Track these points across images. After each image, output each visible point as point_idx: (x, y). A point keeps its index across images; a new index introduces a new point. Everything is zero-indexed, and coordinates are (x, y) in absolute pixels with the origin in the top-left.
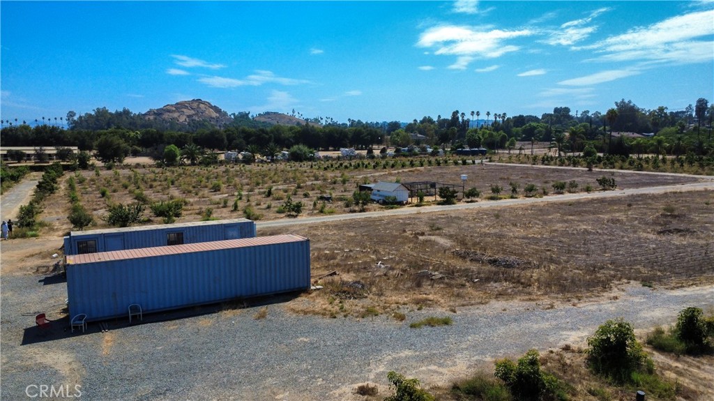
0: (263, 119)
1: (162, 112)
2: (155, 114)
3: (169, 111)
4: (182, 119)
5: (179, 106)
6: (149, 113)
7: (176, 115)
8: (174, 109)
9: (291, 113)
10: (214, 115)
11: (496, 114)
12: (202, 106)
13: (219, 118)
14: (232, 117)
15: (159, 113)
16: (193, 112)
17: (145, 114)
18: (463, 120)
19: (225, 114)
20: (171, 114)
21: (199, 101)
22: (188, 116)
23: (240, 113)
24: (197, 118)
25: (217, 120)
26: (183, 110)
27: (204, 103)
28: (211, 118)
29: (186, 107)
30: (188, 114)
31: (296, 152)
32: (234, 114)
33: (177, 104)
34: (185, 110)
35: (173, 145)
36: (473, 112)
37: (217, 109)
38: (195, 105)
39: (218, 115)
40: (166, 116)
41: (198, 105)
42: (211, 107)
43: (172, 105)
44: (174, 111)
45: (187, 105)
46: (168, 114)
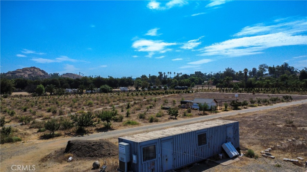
0: (65, 76)
1: (16, 72)
2: (11, 73)
3: (19, 72)
4: (26, 76)
5: (24, 70)
6: (9, 73)
7: (22, 74)
8: (22, 71)
9: (78, 74)
10: (42, 74)
12: (36, 70)
13: (44, 75)
14: (50, 75)
15: (13, 73)
16: (31, 73)
17: (6, 74)
18: (164, 76)
19: (47, 74)
20: (20, 74)
21: (34, 68)
23: (54, 73)
24: (33, 76)
25: (44, 76)
26: (26, 71)
27: (37, 69)
28: (40, 75)
29: (28, 70)
30: (29, 74)
31: (104, 88)
32: (51, 74)
33: (23, 69)
34: (27, 72)
35: (41, 85)
36: (168, 72)
37: (43, 72)
38: (32, 69)
39: (44, 74)
40: (17, 74)
41: (34, 69)
42: (40, 70)
43: (21, 70)
45: (28, 69)
46: (19, 73)
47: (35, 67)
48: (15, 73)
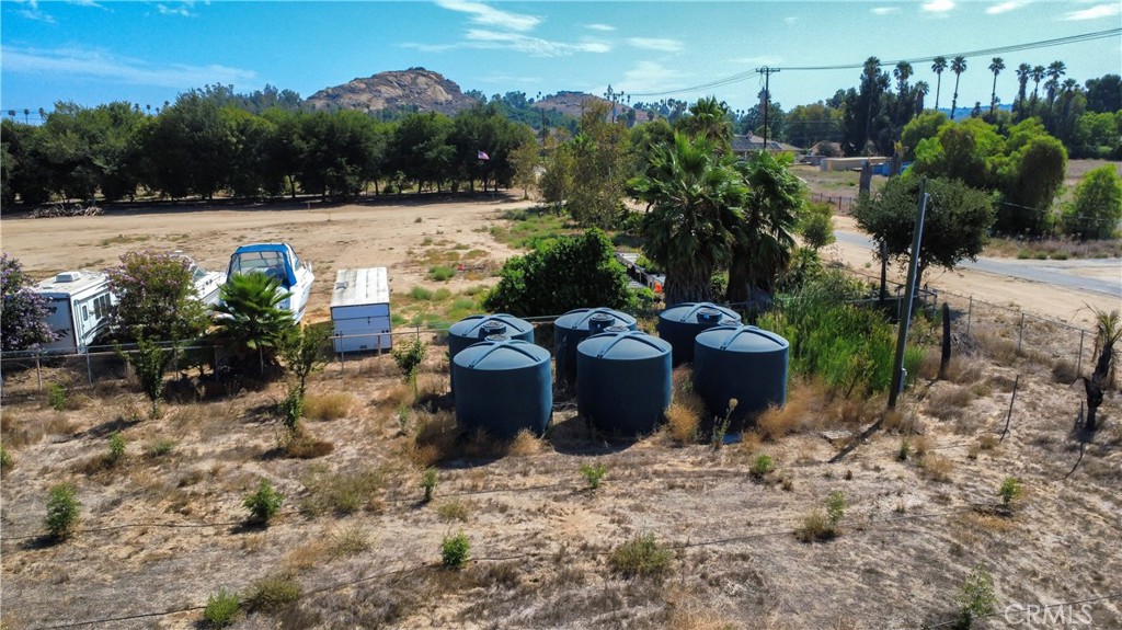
2: (328, 96)
3: (354, 91)
4: (378, 105)
5: (376, 80)
6: (318, 95)
7: (364, 98)
8: (365, 86)
10: (443, 96)
11: (1024, 68)
12: (422, 80)
13: (448, 102)
14: (490, 100)
15: (333, 95)
16: (399, 92)
20: (355, 97)
21: (420, 71)
22: (388, 100)
24: (403, 103)
26: (381, 88)
27: (427, 75)
28: (437, 103)
29: (389, 83)
30: (387, 96)
32: (496, 96)
33: (373, 77)
34: (383, 89)
37: (451, 87)
38: (407, 80)
39: (450, 97)
40: (346, 100)
42: (441, 82)
44: (363, 91)
45: (390, 78)
46: (351, 95)
47: (422, 69)
48: (338, 96)
